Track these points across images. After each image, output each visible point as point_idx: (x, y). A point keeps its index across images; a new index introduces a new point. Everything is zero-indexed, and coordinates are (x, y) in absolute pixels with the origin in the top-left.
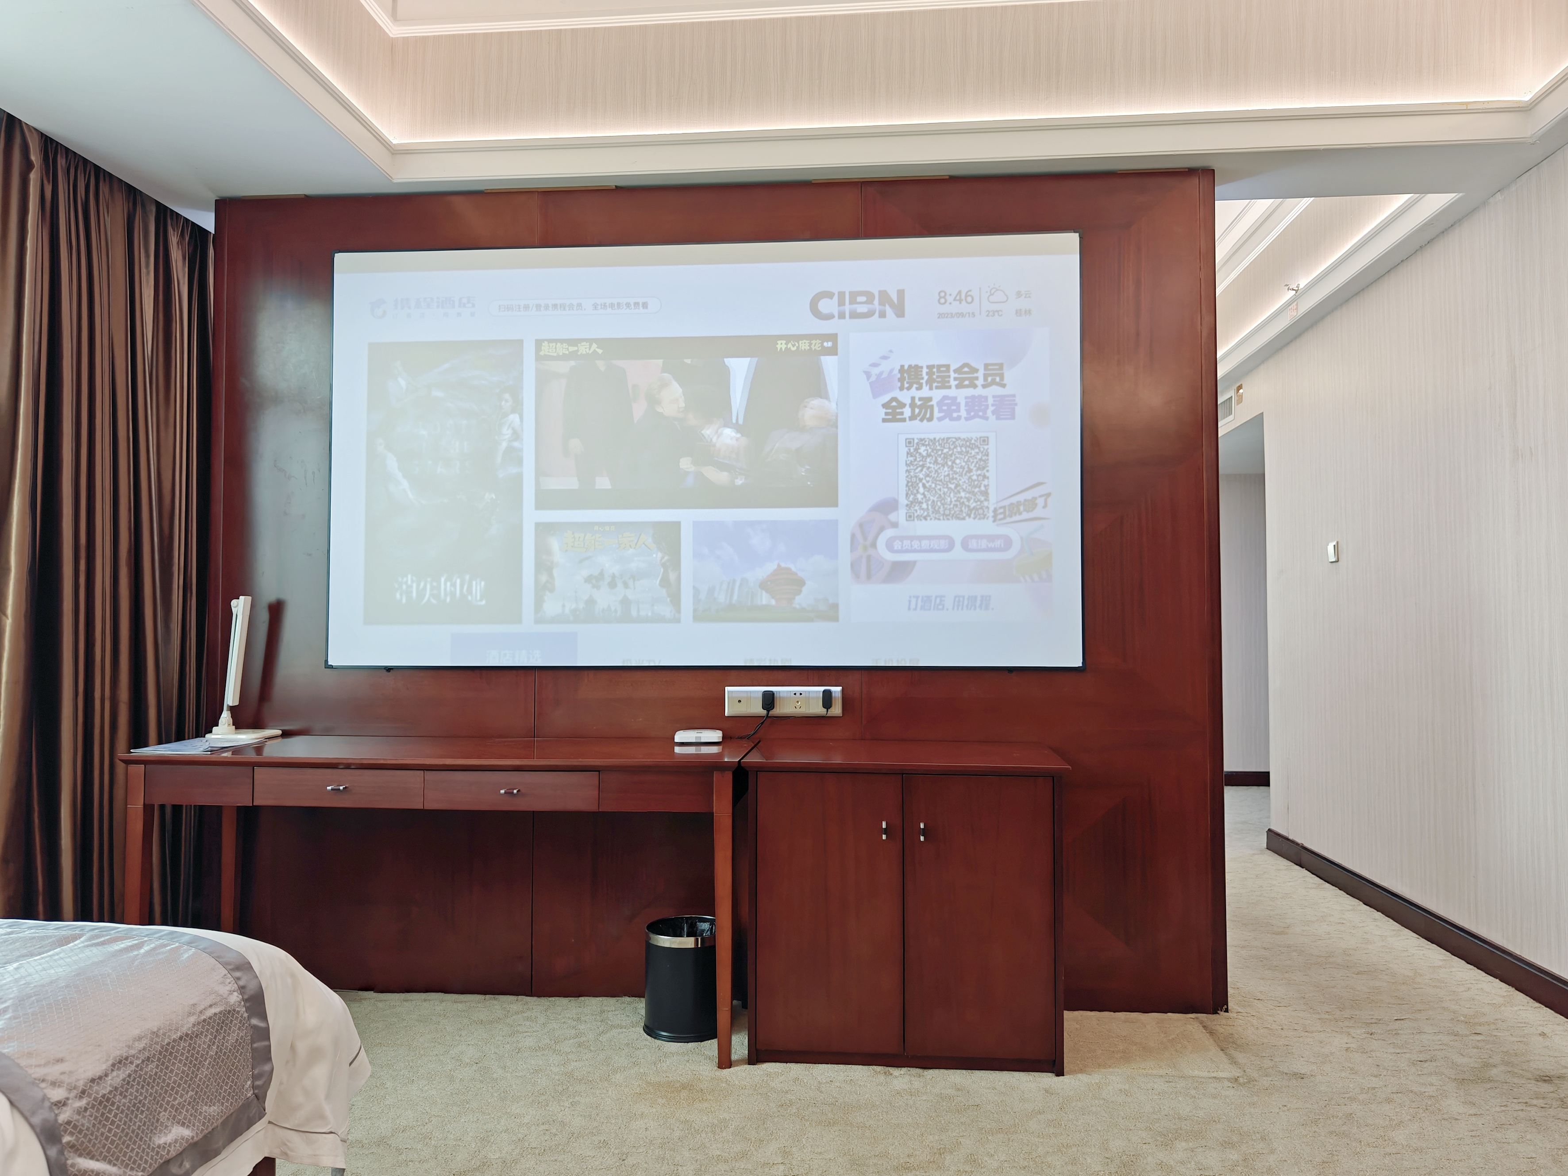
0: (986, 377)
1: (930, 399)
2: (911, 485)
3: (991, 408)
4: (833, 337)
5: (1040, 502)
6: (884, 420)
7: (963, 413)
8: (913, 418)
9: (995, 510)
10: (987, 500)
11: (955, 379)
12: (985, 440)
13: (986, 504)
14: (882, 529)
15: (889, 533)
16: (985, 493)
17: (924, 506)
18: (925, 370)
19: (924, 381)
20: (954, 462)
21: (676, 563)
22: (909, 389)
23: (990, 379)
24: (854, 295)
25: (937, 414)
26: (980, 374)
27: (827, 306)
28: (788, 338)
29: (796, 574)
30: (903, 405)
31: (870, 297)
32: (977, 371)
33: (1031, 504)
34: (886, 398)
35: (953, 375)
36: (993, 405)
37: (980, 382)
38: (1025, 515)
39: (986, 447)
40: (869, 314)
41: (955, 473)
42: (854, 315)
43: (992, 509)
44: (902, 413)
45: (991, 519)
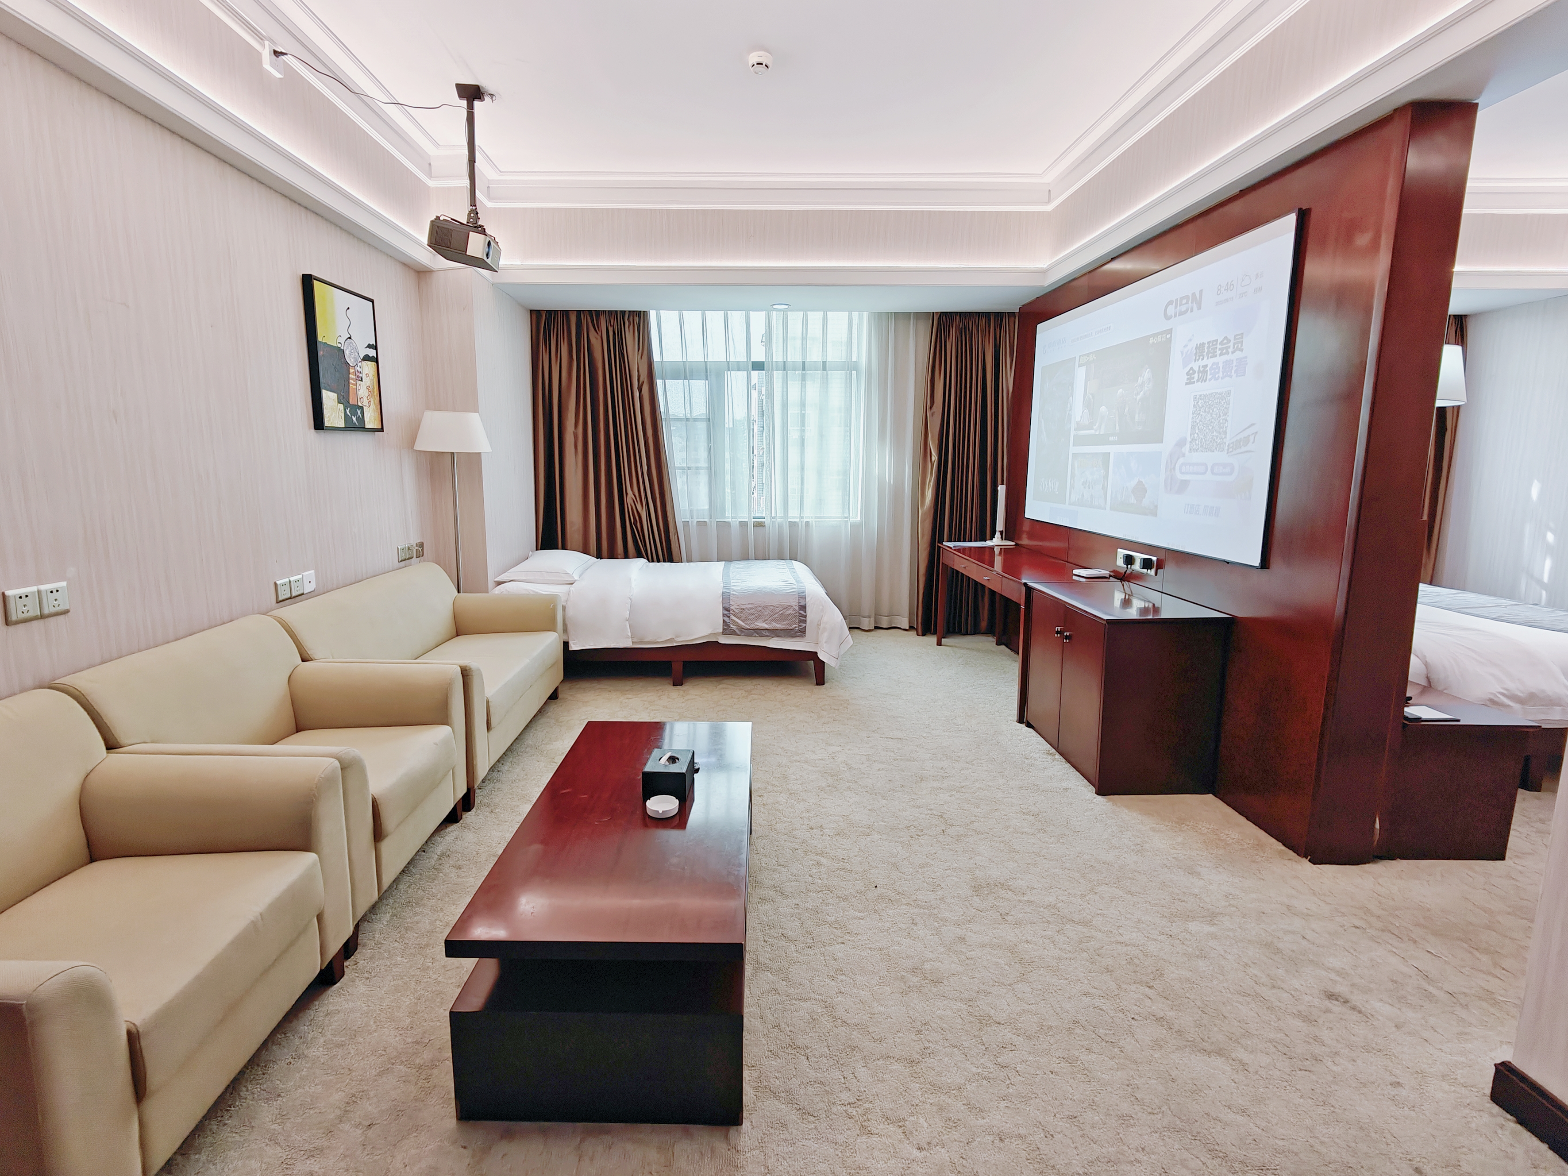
0: (1234, 344)
1: (1206, 366)
2: (1193, 427)
3: (1234, 368)
4: (1170, 331)
5: (1252, 438)
6: (1187, 384)
7: (1221, 374)
8: (1198, 381)
9: (1228, 446)
10: (1225, 437)
11: (1220, 349)
12: (1229, 393)
13: (1225, 440)
14: (1178, 458)
15: (1181, 460)
16: (1225, 433)
17: (1197, 442)
18: (1206, 345)
19: (1205, 354)
20: (1213, 411)
21: (1106, 476)
22: (1198, 360)
23: (1236, 346)
24: (1182, 298)
25: (1209, 377)
26: (1231, 344)
27: (1171, 310)
28: (1155, 335)
29: (1144, 485)
30: (1194, 372)
31: (1187, 297)
32: (1229, 341)
33: (1246, 440)
34: (1188, 369)
35: (1219, 346)
36: (1235, 366)
37: (1230, 350)
38: (1244, 449)
39: (1229, 398)
40: (1186, 311)
41: (1213, 418)
42: (1181, 314)
43: (1227, 444)
44: (1194, 378)
45: (1226, 451)
